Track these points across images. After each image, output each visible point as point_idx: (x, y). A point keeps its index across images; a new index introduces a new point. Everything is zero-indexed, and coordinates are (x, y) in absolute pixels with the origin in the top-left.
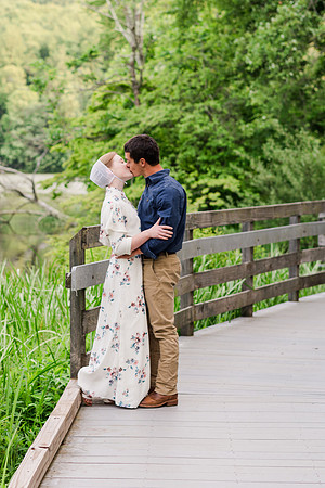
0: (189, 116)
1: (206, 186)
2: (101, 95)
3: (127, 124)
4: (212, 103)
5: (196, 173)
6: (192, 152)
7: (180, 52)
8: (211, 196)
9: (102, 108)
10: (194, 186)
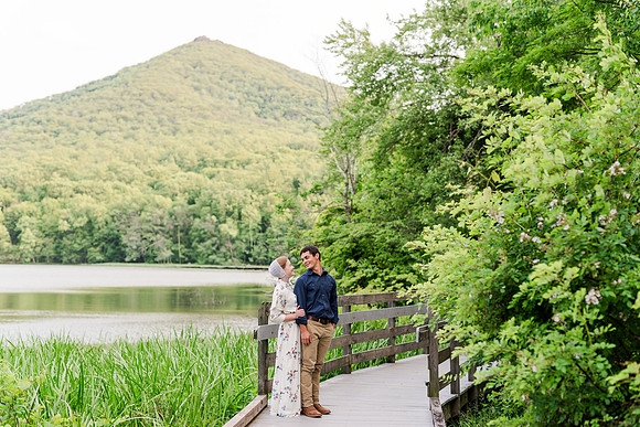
0: (382, 230)
1: (394, 279)
2: (324, 215)
3: (340, 235)
4: (399, 222)
5: (387, 270)
6: (384, 255)
7: (378, 186)
8: (397, 285)
9: (325, 224)
10: (386, 278)
